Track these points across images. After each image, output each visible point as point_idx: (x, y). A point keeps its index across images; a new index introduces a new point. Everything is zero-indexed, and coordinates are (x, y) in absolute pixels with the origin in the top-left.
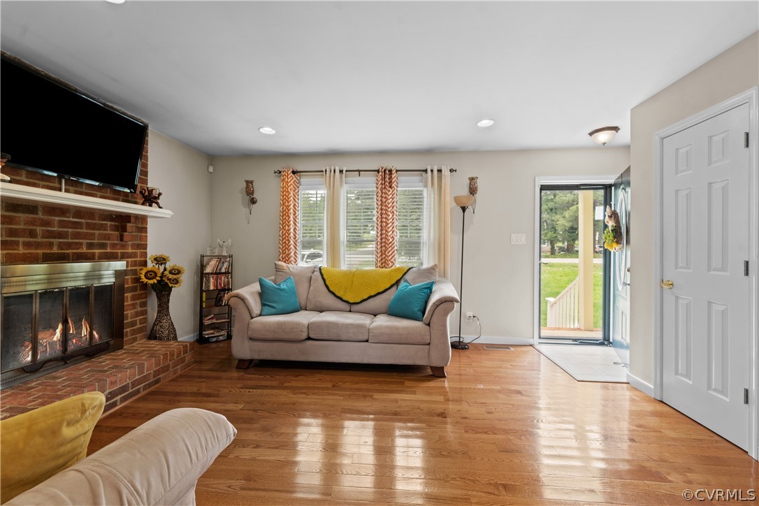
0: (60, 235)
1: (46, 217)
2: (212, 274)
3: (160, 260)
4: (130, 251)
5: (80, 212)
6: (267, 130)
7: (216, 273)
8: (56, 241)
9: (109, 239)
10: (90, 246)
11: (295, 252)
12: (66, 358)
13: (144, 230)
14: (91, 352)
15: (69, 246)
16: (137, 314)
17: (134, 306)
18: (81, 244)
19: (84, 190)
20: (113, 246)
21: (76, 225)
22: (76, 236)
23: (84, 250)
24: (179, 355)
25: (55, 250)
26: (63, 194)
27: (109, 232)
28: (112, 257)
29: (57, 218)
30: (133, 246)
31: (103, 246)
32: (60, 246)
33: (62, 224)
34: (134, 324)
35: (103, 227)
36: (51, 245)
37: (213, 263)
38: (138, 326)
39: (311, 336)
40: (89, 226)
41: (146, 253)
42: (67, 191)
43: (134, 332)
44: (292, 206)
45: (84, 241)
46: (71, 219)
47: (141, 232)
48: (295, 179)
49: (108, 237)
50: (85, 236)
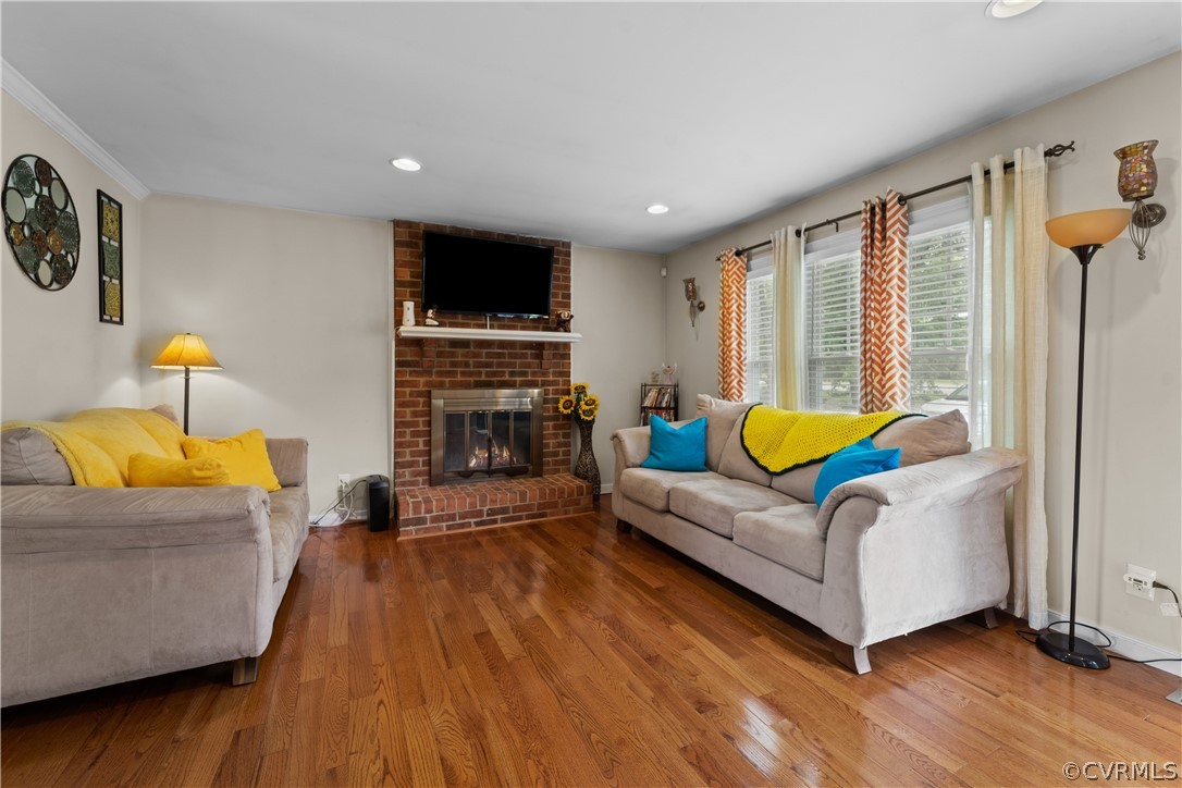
0: (487, 365)
1: (476, 350)
2: (651, 408)
3: (581, 390)
4: (551, 378)
5: (503, 344)
6: (657, 209)
7: (655, 408)
8: (484, 370)
9: (529, 367)
10: (512, 374)
11: (740, 381)
12: (489, 471)
13: (567, 356)
14: (511, 472)
15: (494, 374)
16: (559, 445)
17: (556, 436)
18: (504, 372)
19: (506, 323)
20: (534, 374)
21: (500, 355)
22: (500, 365)
23: (507, 378)
24: (570, 495)
25: (483, 378)
26: (488, 331)
27: (529, 360)
28: (533, 385)
29: (485, 351)
30: (554, 374)
31: (524, 374)
32: (487, 374)
33: (489, 355)
34: (556, 454)
35: (524, 356)
36: (480, 374)
37: (653, 394)
38: (561, 457)
39: (672, 509)
40: (511, 356)
41: (569, 381)
42: (492, 327)
43: (556, 463)
44: (734, 307)
45: (507, 370)
46: (496, 350)
47: (564, 359)
48: (740, 262)
49: (529, 365)
50: (508, 365)
